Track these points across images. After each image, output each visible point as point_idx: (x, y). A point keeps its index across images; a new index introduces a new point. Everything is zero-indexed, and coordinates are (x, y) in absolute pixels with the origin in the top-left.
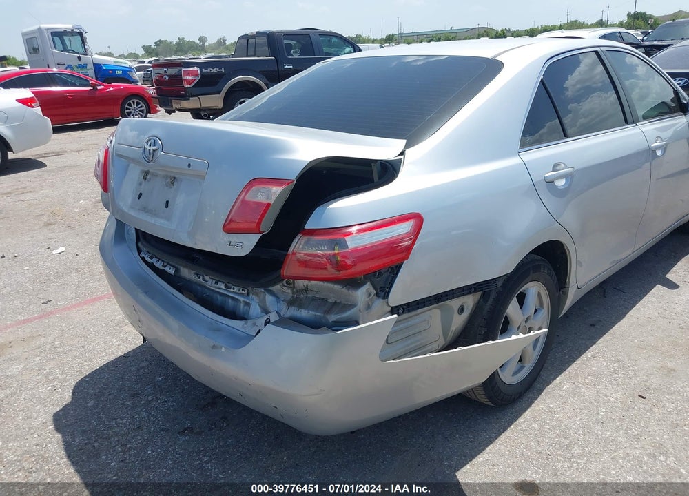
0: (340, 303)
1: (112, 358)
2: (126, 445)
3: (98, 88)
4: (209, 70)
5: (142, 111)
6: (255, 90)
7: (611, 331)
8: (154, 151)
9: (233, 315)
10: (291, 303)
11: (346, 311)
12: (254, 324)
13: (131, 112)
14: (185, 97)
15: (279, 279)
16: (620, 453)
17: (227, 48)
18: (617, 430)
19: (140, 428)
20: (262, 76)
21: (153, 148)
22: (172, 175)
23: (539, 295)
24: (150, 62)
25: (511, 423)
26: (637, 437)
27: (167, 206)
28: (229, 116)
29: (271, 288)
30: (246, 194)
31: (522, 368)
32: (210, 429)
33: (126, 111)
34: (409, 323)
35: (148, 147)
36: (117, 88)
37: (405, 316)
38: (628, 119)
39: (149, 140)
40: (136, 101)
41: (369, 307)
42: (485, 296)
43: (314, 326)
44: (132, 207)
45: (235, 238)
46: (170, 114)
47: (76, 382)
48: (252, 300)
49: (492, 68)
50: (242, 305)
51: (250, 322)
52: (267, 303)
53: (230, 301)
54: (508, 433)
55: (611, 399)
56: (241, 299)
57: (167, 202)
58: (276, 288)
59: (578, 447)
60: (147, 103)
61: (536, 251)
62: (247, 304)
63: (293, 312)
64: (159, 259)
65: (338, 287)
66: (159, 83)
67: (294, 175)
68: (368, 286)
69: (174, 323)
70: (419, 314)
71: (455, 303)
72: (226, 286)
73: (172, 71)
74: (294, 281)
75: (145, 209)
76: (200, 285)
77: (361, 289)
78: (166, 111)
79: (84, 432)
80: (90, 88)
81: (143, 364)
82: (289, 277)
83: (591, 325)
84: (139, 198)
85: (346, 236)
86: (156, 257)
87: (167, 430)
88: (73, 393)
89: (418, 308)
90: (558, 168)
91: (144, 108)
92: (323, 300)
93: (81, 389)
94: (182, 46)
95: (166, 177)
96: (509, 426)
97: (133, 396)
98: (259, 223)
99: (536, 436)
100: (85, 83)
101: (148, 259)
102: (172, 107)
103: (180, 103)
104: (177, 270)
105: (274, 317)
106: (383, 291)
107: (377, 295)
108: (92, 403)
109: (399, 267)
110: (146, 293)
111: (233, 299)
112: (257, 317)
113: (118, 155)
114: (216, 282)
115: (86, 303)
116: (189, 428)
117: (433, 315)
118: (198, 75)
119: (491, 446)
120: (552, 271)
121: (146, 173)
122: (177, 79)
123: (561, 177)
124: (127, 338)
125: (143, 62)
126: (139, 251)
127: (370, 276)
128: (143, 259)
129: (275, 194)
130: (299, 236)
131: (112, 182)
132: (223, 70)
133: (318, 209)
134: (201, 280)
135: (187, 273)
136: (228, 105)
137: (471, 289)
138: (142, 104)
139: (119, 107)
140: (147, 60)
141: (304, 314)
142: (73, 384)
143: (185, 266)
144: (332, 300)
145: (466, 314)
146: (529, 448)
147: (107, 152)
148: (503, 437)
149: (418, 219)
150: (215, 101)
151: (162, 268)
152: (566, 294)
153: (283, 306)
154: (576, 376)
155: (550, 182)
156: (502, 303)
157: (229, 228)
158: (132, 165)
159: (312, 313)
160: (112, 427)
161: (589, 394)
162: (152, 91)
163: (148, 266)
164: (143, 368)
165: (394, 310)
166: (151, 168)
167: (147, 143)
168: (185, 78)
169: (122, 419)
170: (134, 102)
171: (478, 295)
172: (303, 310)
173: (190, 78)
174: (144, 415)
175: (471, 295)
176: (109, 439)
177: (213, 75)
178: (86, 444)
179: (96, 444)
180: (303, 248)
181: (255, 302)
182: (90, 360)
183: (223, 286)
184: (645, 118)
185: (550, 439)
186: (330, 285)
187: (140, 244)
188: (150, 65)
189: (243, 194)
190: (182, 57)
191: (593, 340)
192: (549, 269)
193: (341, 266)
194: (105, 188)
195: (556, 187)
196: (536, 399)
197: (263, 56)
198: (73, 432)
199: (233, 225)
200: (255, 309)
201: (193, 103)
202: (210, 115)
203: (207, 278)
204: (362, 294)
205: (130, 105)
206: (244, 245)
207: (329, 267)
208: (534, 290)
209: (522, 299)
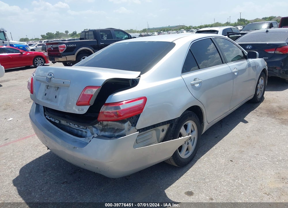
0: (119, 129)
1: (35, 159)
2: (42, 189)
3: (23, 53)
4: (70, 46)
5: (42, 62)
6: (89, 53)
7: (223, 139)
8: (51, 78)
9: (81, 136)
10: (102, 130)
11: (121, 132)
12: (89, 139)
13: (37, 63)
14: (60, 57)
15: (97, 122)
16: (222, 180)
17: (77, 36)
18: (222, 172)
19: (47, 183)
20: (92, 48)
21: (50, 77)
22: (57, 86)
23: (193, 125)
24: (44, 42)
25: (185, 172)
26: (229, 174)
27: (56, 98)
28: (78, 65)
29: (94, 126)
30: (84, 92)
31: (188, 152)
32: (74, 181)
33: (35, 63)
34: (145, 136)
35: (48, 77)
36: (32, 53)
37: (143, 133)
38: (223, 61)
39: (49, 74)
40: (39, 58)
41: (129, 130)
42: (171, 126)
43: (110, 137)
44: (43, 99)
45: (81, 107)
46: (54, 63)
47: (21, 168)
48: (88, 130)
49: (171, 45)
50: (84, 133)
51: (87, 138)
52: (93, 131)
53: (80, 131)
54: (183, 176)
55: (221, 162)
56: (84, 130)
57: (56, 96)
58: (97, 125)
59: (208, 179)
60: (44, 59)
61: (189, 109)
62: (86, 132)
63: (103, 133)
64: (53, 118)
65: (118, 123)
66: (49, 51)
67: (101, 84)
68: (128, 122)
69: (59, 140)
70: (148, 132)
71: (160, 128)
72: (78, 126)
73: (54, 46)
74: (102, 122)
75: (47, 99)
76: (69, 127)
77: (126, 123)
78: (52, 62)
79: (25, 186)
80: (20, 53)
81: (47, 160)
82: (101, 121)
83: (216, 137)
84: (45, 95)
85: (120, 105)
86: (52, 117)
87: (57, 183)
88: (20, 172)
89: (147, 130)
90: (196, 80)
91: (43, 61)
92: (113, 129)
93: (22, 171)
94: (58, 35)
95: (55, 87)
96: (184, 173)
97: (43, 172)
98: (89, 102)
99: (194, 176)
100: (18, 51)
101: (48, 118)
102: (55, 60)
103: (58, 59)
104: (60, 122)
105: (96, 135)
106: (134, 124)
107: (132, 125)
108: (27, 175)
109: (139, 115)
110: (48, 130)
111: (81, 131)
112: (90, 136)
113: (37, 80)
114: (74, 125)
115: (23, 139)
116: (66, 181)
117: (153, 133)
118: (65, 47)
119: (177, 181)
120: (197, 116)
121: (48, 86)
122: (56, 49)
123: (197, 83)
124: (40, 151)
125: (42, 42)
126: (45, 116)
127: (129, 119)
128: (47, 118)
129: (94, 91)
130: (104, 105)
131: (34, 91)
132: (75, 45)
133: (110, 96)
134: (69, 124)
135: (63, 122)
136: (78, 60)
137: (165, 123)
138: (42, 59)
139: (32, 61)
140: (43, 41)
141: (107, 134)
142: (20, 169)
143: (62, 120)
144: (116, 128)
145: (165, 132)
146: (191, 180)
147: (32, 79)
148: (182, 177)
149: (145, 99)
150: (73, 58)
151: (54, 121)
152: (203, 125)
153: (99, 132)
154: (209, 155)
155: (193, 85)
156: (178, 128)
157: (79, 104)
158: (42, 83)
159: (109, 133)
160: (36, 183)
161: (213, 161)
162: (46, 54)
163: (49, 121)
164: (47, 161)
165: (138, 130)
166: (50, 84)
167: (48, 75)
168: (60, 49)
169: (39, 180)
170: (38, 59)
171: (169, 125)
172: (106, 133)
173: (62, 49)
174: (48, 178)
175: (166, 125)
176: (35, 187)
177: (72, 47)
178: (26, 190)
179: (30, 190)
180: (105, 110)
181: (89, 131)
182: (26, 160)
183: (77, 126)
184: (232, 61)
185: (198, 177)
186: (115, 123)
187: (45, 113)
188: (45, 43)
189: (83, 92)
190: (58, 40)
191: (216, 143)
192: (195, 116)
193: (119, 116)
194: (32, 92)
195: (195, 87)
196: (194, 164)
197: (92, 39)
198: (20, 186)
199: (80, 103)
200: (89, 134)
201: (63, 59)
202: (70, 63)
203: (71, 123)
204: (127, 125)
205: (37, 60)
206: (84, 110)
207: (115, 117)
208: (190, 124)
209: (186, 127)
